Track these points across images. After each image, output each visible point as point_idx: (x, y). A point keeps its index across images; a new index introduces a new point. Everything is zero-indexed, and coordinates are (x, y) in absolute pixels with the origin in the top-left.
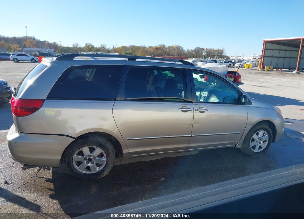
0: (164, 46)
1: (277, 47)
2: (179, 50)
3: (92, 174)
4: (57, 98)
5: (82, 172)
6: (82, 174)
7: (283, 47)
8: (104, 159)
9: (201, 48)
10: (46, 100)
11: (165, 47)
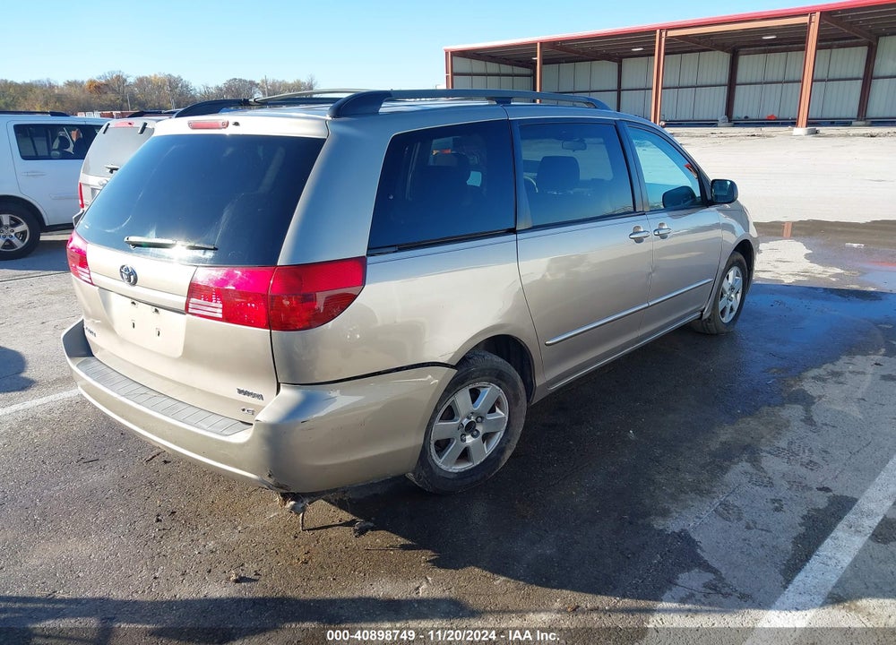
0: (120, 80)
1: (479, 66)
2: (177, 91)
3: (475, 467)
4: (394, 249)
5: (450, 470)
6: (452, 476)
7: (493, 67)
8: (501, 414)
9: (245, 81)
10: (370, 259)
11: (125, 80)
